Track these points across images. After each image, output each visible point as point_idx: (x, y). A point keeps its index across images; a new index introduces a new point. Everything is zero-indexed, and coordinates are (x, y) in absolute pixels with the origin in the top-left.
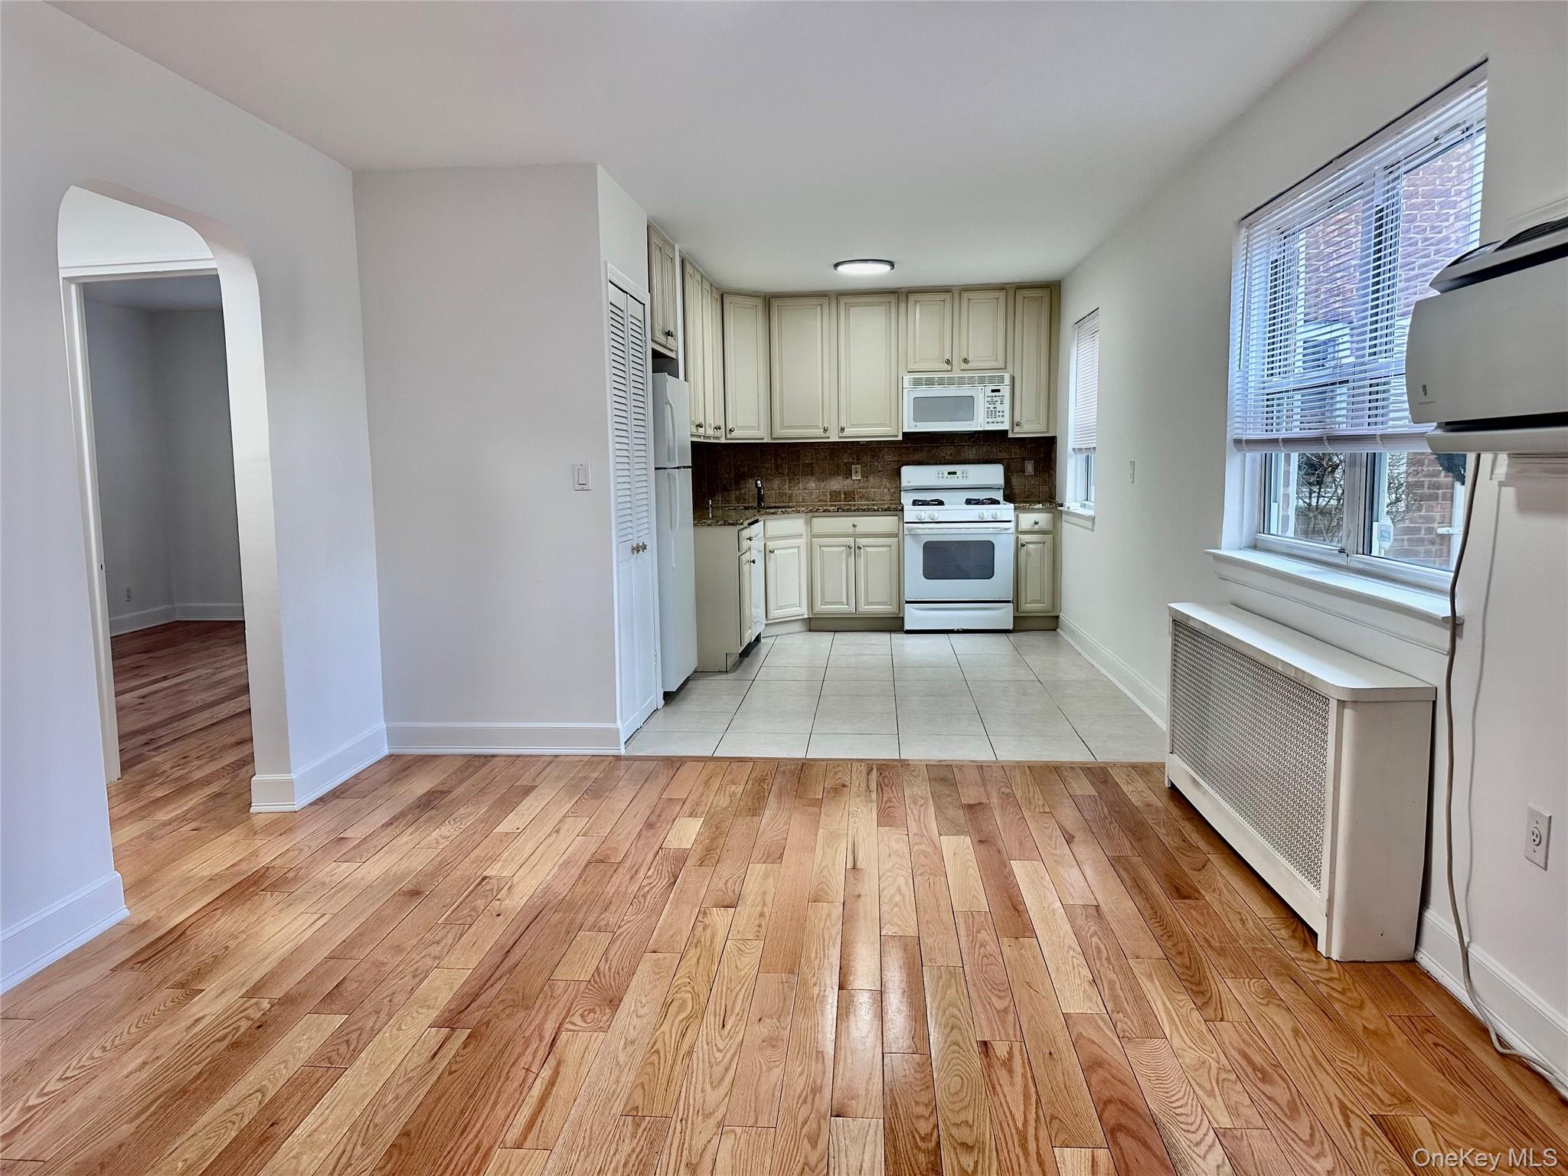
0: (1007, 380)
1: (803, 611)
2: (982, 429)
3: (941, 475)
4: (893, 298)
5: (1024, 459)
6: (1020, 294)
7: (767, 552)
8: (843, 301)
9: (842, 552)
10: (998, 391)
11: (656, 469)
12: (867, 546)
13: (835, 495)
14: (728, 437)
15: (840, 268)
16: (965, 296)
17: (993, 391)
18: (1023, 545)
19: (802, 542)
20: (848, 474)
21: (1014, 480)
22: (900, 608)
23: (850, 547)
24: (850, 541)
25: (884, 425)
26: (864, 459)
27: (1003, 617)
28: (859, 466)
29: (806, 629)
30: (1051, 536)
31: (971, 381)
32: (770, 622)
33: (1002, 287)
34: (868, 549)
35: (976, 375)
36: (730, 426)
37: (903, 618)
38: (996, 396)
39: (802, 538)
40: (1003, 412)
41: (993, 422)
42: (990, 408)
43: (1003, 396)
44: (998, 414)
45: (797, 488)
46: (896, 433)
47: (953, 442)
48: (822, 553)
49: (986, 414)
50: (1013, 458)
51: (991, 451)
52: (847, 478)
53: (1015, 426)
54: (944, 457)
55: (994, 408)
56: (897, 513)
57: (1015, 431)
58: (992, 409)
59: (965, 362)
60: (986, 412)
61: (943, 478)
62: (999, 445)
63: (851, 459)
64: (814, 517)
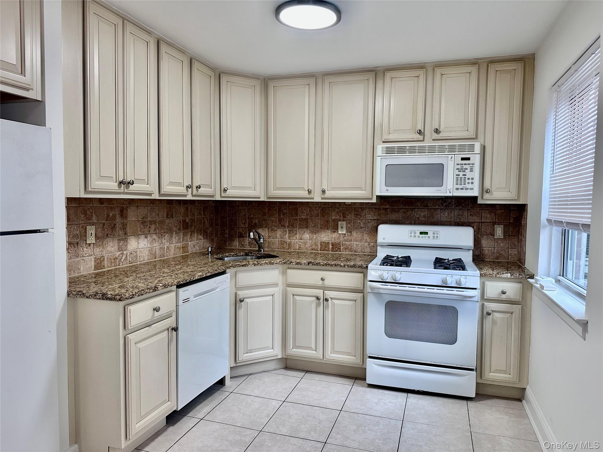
0: (477, 149)
2: (451, 195)
3: (413, 235)
4: (370, 76)
5: (494, 223)
6: (493, 67)
7: (238, 301)
8: (328, 80)
10: (468, 159)
12: (335, 299)
13: (324, 246)
14: (223, 195)
16: (438, 71)
17: (463, 159)
18: (489, 314)
19: (277, 291)
20: (335, 229)
21: (485, 243)
22: (364, 361)
23: (318, 298)
24: (319, 293)
25: (360, 189)
26: (349, 217)
27: (465, 384)
28: (344, 223)
30: (520, 306)
31: (442, 149)
33: (474, 62)
34: (336, 302)
35: (447, 143)
36: (224, 186)
37: (366, 368)
38: (465, 164)
39: (277, 287)
40: (472, 179)
41: (462, 189)
42: (459, 175)
43: (473, 164)
44: (467, 181)
45: (295, 238)
46: (371, 197)
47: (427, 206)
48: (295, 301)
49: (455, 181)
50: (483, 222)
51: (462, 215)
52: (334, 232)
53: (485, 192)
54: (418, 218)
55: (463, 175)
56: (360, 270)
57: (484, 198)
58: (461, 176)
59: (436, 132)
60: (455, 179)
61: (415, 236)
62: (468, 210)
63: (338, 216)
64: (289, 268)
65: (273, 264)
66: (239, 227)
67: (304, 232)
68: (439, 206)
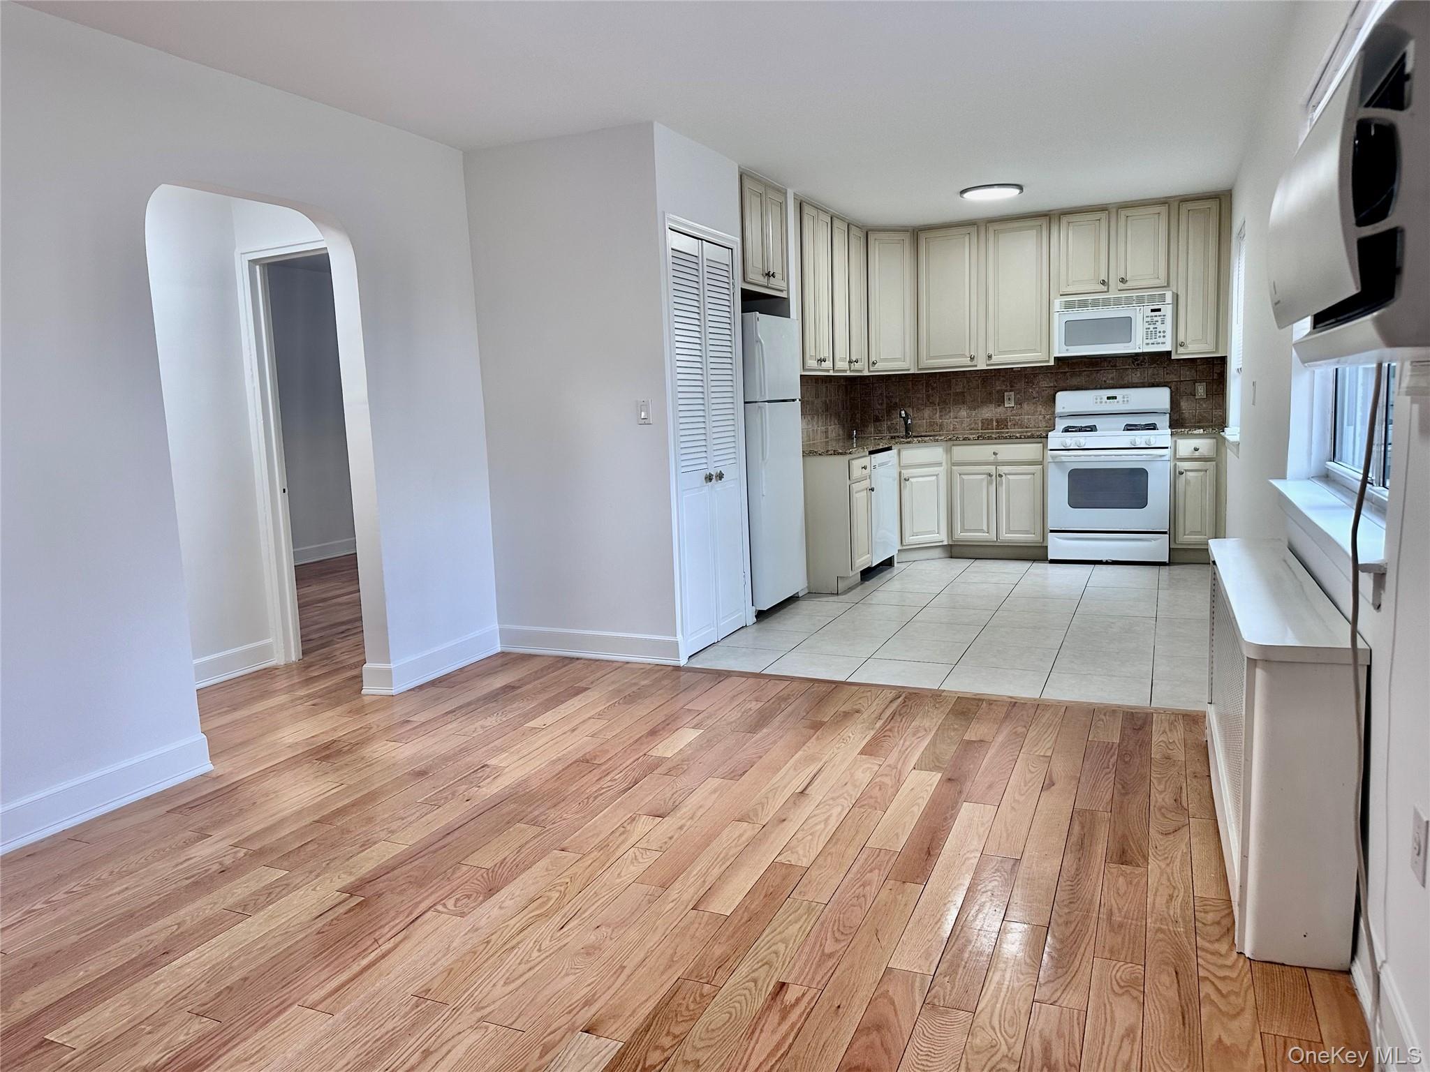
0: (1169, 298)
1: (943, 538)
2: (1141, 351)
3: (1099, 400)
4: (1044, 222)
5: (1195, 381)
6: (1185, 207)
7: (902, 481)
8: (991, 228)
9: (983, 479)
10: (1159, 310)
11: (745, 403)
12: (1009, 474)
13: (987, 424)
14: (871, 369)
15: (966, 195)
16: (1123, 213)
17: (1153, 311)
18: (1181, 473)
19: (941, 470)
20: (1001, 402)
21: (1184, 405)
22: (1044, 537)
23: (990, 475)
24: (992, 469)
25: (1035, 351)
26: (1018, 386)
27: (1157, 548)
28: (1012, 394)
29: (947, 556)
30: (1214, 463)
31: (1129, 301)
32: (904, 548)
33: (1164, 202)
34: (1010, 477)
35: (1134, 294)
36: (873, 359)
37: (1047, 547)
38: (1156, 316)
39: (942, 466)
40: (1164, 332)
41: (1153, 344)
42: (1149, 329)
43: (1164, 316)
44: (1158, 334)
45: (948, 417)
46: (1047, 359)
47: (1115, 366)
48: (962, 481)
49: (1145, 335)
50: (1182, 381)
51: (1157, 374)
52: (999, 406)
53: (1179, 346)
54: (1105, 381)
55: (1154, 328)
56: (1039, 440)
57: (1179, 352)
58: (1152, 329)
59: (1122, 282)
60: (1145, 333)
61: (1101, 402)
62: (1164, 367)
63: (1004, 386)
64: (953, 445)
65: (937, 441)
66: (874, 409)
67: (961, 409)
68: (1129, 365)
